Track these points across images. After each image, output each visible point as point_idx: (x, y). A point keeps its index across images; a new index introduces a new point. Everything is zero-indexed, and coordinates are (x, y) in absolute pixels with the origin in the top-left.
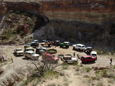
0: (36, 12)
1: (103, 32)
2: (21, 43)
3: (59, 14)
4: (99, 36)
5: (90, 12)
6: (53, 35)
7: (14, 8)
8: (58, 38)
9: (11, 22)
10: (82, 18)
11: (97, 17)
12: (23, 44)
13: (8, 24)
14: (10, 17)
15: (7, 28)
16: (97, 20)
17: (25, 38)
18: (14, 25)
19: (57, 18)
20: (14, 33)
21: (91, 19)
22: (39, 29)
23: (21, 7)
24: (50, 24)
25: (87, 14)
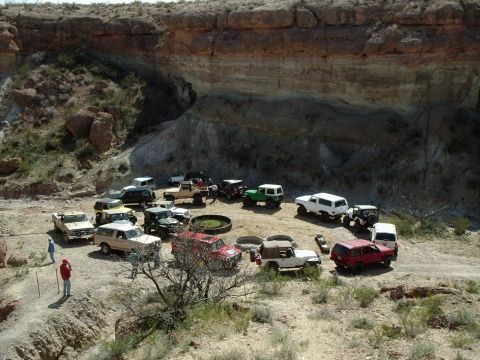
0: (139, 59)
1: (417, 143)
2: (80, 188)
3: (238, 70)
4: (403, 162)
5: (367, 61)
6: (214, 155)
7: (47, 42)
8: (235, 169)
9: (35, 103)
10: (332, 85)
11: (396, 81)
12: (89, 195)
13: (22, 112)
14: (32, 80)
15: (20, 127)
17: (94, 171)
18: (51, 116)
19: (228, 85)
20: (49, 148)
21: (369, 88)
22: (154, 130)
23: (77, 40)
24: (200, 109)
25: (353, 69)
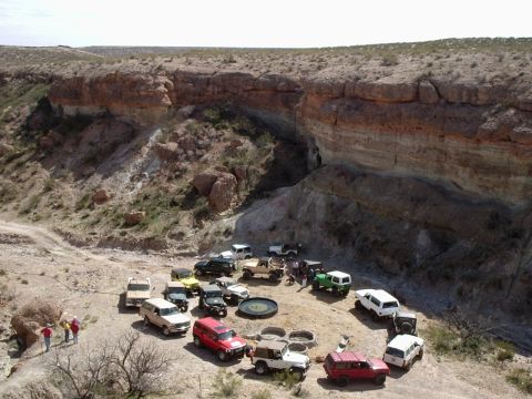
1: (513, 245)
2: (186, 247)
3: (357, 142)
4: (492, 264)
5: (481, 146)
6: (316, 227)
7: (200, 95)
8: (334, 245)
9: (173, 157)
10: (447, 166)
11: (506, 171)
12: (191, 255)
13: (161, 166)
14: (177, 134)
15: (155, 180)
16: (506, 185)
17: (203, 232)
18: (185, 171)
19: (349, 155)
20: (173, 204)
21: (480, 176)
22: (268, 196)
23: (228, 94)
24: (314, 179)
25: (467, 153)
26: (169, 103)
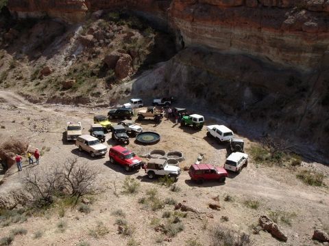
0: (159, 16)
2: (102, 101)
3: (206, 32)
4: (290, 108)
5: (284, 34)
6: (182, 87)
7: (106, 3)
8: (193, 97)
9: (89, 44)
10: (262, 47)
11: (299, 50)
12: (106, 106)
13: (84, 50)
14: (92, 29)
15: (80, 60)
16: (299, 58)
17: (112, 91)
18: (99, 53)
19: (202, 41)
20: (93, 74)
21: (283, 53)
22: (152, 68)
24: (180, 56)
25: (275, 39)
26: (86, 9)
